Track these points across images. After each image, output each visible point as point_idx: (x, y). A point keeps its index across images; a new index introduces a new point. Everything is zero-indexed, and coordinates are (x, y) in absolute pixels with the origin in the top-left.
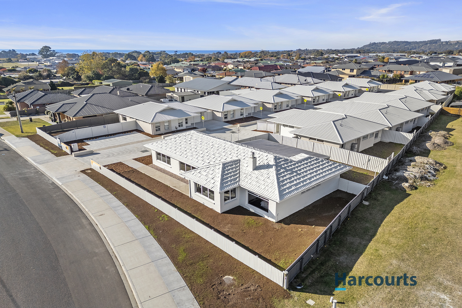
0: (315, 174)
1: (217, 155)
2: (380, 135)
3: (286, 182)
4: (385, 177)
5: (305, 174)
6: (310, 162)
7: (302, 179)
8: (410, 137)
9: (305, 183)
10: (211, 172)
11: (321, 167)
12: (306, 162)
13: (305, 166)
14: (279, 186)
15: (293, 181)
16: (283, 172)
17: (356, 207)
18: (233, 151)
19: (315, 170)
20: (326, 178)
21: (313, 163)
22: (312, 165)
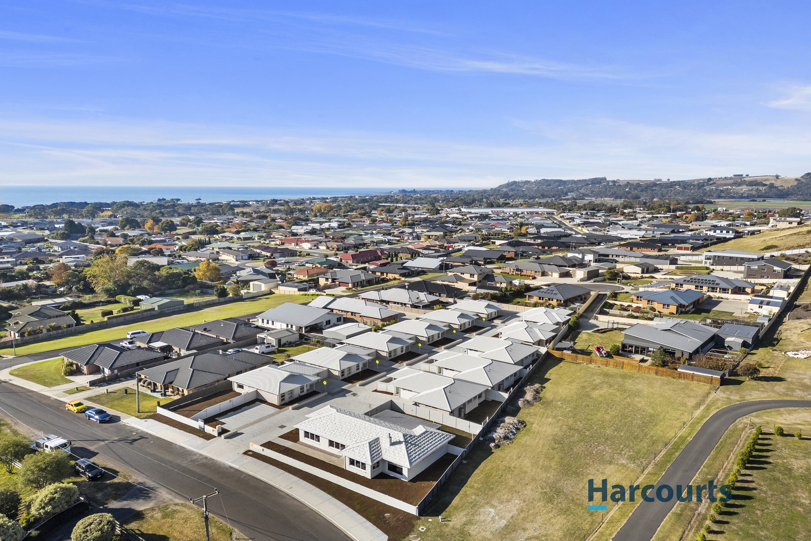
0: (430, 445)
1: (361, 434)
2: (483, 395)
3: (412, 453)
4: (481, 439)
5: (424, 446)
6: (427, 435)
7: (422, 450)
8: (506, 396)
9: (424, 453)
10: (362, 450)
11: (434, 439)
12: (424, 436)
13: (424, 439)
14: (409, 457)
15: (416, 452)
16: (410, 446)
17: (458, 466)
18: (372, 430)
19: (430, 441)
20: (438, 447)
21: (429, 436)
22: (428, 438)
